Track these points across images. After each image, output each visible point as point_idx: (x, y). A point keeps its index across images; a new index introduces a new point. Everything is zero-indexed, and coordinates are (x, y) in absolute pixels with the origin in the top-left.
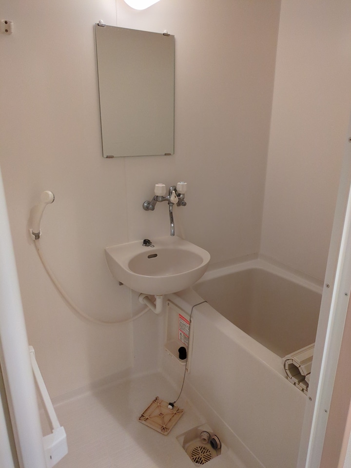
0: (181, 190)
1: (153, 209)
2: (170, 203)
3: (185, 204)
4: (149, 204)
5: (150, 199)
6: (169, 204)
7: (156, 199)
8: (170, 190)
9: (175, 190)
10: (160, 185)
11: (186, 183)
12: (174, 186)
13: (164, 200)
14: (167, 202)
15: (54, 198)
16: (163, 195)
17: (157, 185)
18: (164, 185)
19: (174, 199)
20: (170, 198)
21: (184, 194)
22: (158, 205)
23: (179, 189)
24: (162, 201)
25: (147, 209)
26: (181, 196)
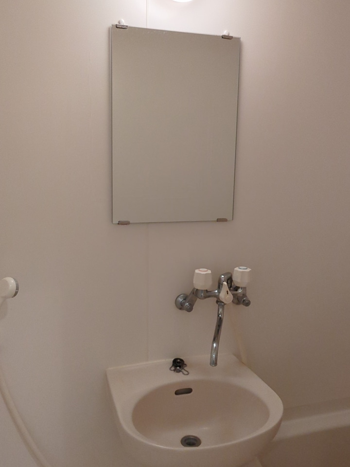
0: (239, 280)
1: (190, 310)
2: (219, 301)
3: (247, 304)
4: (185, 299)
5: (188, 291)
6: (217, 302)
7: (196, 293)
8: (220, 279)
9: (230, 280)
10: (202, 272)
11: (249, 270)
12: (229, 273)
13: (209, 297)
14: (215, 299)
15: (17, 288)
16: (208, 288)
17: (197, 271)
18: (209, 272)
19: (225, 295)
20: (219, 292)
21: (244, 289)
22: (199, 304)
23: (237, 280)
24: (205, 297)
25: (181, 307)
26: (240, 291)
